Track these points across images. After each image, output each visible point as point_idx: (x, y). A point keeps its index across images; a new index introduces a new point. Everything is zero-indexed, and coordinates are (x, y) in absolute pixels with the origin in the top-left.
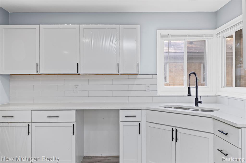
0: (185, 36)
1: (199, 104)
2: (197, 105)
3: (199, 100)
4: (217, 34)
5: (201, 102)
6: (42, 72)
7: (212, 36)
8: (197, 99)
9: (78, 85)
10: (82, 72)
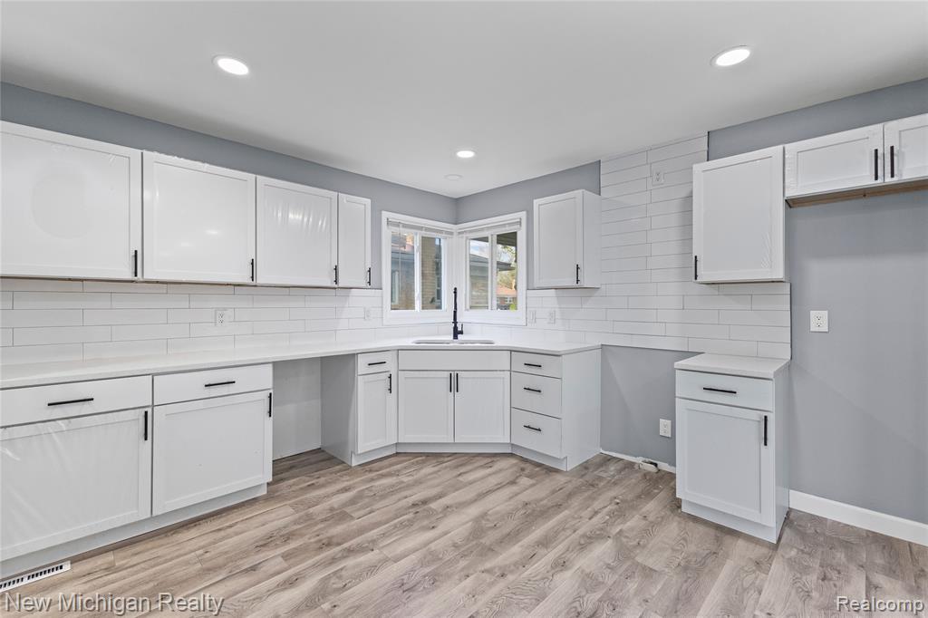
0: (421, 228)
1: (459, 336)
2: (455, 337)
3: (459, 329)
4: (459, 233)
5: (461, 333)
6: (149, 276)
7: (452, 233)
8: (455, 328)
9: (225, 309)
10: (260, 280)
